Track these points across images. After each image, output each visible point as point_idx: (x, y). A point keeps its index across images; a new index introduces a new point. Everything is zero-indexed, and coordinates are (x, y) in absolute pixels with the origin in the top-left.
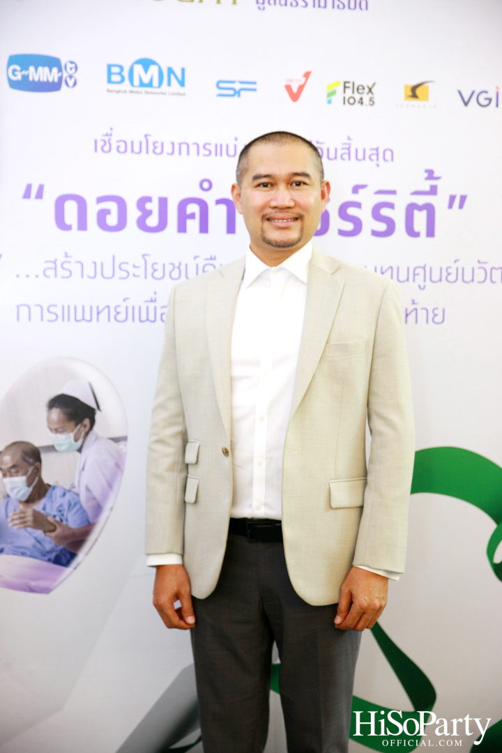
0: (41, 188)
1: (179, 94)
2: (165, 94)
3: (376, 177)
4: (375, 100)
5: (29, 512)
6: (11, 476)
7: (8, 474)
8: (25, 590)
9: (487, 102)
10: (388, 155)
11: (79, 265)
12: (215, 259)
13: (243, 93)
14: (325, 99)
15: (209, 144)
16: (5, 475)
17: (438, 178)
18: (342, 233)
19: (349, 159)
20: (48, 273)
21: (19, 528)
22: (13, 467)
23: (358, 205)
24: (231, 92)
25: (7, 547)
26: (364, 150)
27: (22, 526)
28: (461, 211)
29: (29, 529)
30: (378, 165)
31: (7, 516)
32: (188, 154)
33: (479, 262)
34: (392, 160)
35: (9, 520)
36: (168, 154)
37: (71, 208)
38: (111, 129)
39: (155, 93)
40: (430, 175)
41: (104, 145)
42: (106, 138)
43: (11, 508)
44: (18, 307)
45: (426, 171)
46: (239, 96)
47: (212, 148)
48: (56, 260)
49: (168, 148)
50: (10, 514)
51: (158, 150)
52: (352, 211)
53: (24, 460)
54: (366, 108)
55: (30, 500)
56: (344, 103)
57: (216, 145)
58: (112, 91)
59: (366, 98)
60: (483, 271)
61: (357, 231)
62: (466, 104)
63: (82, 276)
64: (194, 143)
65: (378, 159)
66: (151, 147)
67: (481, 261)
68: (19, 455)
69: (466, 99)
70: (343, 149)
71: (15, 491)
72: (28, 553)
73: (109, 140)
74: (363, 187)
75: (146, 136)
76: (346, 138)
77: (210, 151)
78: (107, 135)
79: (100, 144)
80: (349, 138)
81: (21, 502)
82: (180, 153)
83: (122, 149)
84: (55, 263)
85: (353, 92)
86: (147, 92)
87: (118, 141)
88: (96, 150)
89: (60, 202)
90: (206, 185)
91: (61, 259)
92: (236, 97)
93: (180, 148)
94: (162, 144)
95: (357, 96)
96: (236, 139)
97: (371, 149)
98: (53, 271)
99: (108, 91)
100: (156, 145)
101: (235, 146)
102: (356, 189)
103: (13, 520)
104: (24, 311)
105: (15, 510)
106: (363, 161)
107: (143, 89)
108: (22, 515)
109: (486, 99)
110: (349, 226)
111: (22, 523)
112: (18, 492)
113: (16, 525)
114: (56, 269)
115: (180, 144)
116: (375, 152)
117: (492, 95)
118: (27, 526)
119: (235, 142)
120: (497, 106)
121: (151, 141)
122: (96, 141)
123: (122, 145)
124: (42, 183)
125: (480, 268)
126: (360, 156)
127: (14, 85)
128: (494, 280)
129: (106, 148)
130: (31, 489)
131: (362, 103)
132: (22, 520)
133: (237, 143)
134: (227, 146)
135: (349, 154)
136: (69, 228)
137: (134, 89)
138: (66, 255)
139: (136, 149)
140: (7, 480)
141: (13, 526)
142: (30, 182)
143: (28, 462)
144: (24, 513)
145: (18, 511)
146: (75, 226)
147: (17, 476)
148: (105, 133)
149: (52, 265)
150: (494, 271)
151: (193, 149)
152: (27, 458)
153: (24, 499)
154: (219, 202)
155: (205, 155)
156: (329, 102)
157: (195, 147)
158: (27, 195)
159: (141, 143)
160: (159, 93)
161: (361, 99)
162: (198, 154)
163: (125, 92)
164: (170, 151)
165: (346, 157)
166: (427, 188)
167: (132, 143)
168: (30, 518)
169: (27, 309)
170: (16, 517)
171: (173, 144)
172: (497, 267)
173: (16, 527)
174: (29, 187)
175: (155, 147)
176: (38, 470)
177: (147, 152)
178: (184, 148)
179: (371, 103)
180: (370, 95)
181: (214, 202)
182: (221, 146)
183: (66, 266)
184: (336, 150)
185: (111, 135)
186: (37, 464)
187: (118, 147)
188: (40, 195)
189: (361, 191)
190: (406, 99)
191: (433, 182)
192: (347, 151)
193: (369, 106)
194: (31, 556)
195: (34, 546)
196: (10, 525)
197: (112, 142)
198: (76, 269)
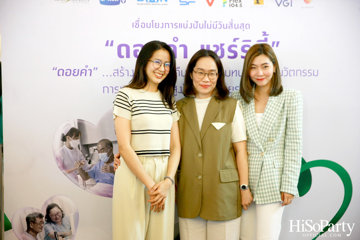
0: (112, 42)
1: (165, 4)
2: (160, 5)
3: (243, 35)
4: (242, 5)
5: (108, 166)
6: (101, 153)
7: (100, 152)
8: (107, 197)
9: (287, 4)
10: (248, 26)
11: (127, 71)
12: (179, 68)
13: (190, 3)
14: (222, 5)
15: (177, 23)
16: (99, 152)
17: (268, 35)
18: (229, 57)
19: (232, 28)
20: (115, 74)
21: (105, 173)
22: (102, 149)
23: (236, 46)
24: (185, 3)
25: (100, 180)
26: (238, 25)
27: (105, 172)
28: (277, 48)
29: (108, 173)
30: (244, 30)
31: (100, 168)
32: (169, 27)
33: (285, 68)
34: (249, 28)
35: (101, 169)
36: (161, 28)
37: (124, 49)
38: (139, 19)
39: (156, 4)
40: (265, 34)
41: (136, 25)
42: (137, 22)
43: (101, 165)
44: (104, 87)
45: (263, 32)
46: (188, 5)
47: (178, 25)
48: (118, 69)
49: (161, 25)
50: (101, 167)
51: (157, 26)
52: (233, 49)
53: (106, 146)
54: (239, 8)
55: (108, 162)
56: (230, 6)
57: (180, 24)
58: (139, 4)
59: (239, 4)
60: (286, 71)
61: (235, 56)
62: (279, 5)
63: (128, 76)
64: (171, 23)
65: (243, 28)
66: (154, 25)
67: (285, 67)
68: (104, 145)
69: (279, 4)
70: (229, 24)
71: (103, 158)
72: (108, 182)
73: (138, 23)
74: (238, 39)
75: (152, 21)
76: (231, 20)
77: (177, 26)
78: (137, 21)
79: (135, 24)
80: (232, 20)
81: (105, 163)
82: (165, 27)
83: (143, 26)
84: (117, 70)
85: (233, 2)
86: (152, 4)
87: (142, 23)
88: (133, 27)
89: (119, 47)
90: (175, 39)
91: (120, 69)
92: (187, 5)
93: (165, 25)
94: (159, 24)
95: (235, 4)
96: (187, 21)
97: (241, 24)
98: (117, 74)
99: (138, 4)
100: (156, 24)
101: (187, 24)
102: (235, 40)
103: (102, 169)
104: (106, 89)
105: (103, 166)
106: (237, 29)
107: (151, 3)
108: (106, 168)
109: (287, 3)
110: (232, 55)
111: (105, 171)
112: (104, 159)
113: (104, 171)
114: (118, 73)
115: (166, 24)
116: (242, 25)
117: (289, 1)
118: (108, 172)
119: (187, 23)
120: (291, 6)
121: (154, 22)
122: (133, 23)
123: (143, 24)
124: (112, 40)
125: (285, 70)
126: (236, 27)
127: (102, 3)
128: (291, 75)
129: (137, 26)
130: (109, 157)
131: (237, 6)
132: (106, 170)
133: (188, 23)
134: (184, 24)
135: (232, 26)
136: (123, 57)
137: (148, 3)
138: (122, 68)
139: (149, 26)
140: (100, 154)
141: (102, 172)
142: (108, 40)
143: (108, 147)
144: (107, 167)
145: (104, 166)
146: (125, 56)
147: (104, 153)
148: (137, 20)
149: (117, 71)
150: (291, 71)
151: (171, 25)
152: (107, 146)
153: (106, 162)
154: (181, 46)
155: (175, 28)
156: (224, 6)
157: (171, 24)
158: (107, 45)
159: (150, 24)
160: (157, 4)
161: (237, 4)
162: (172, 28)
163: (144, 4)
164: (162, 27)
165: (231, 27)
166: (263, 39)
167: (147, 24)
168: (109, 169)
169: (107, 88)
170: (103, 168)
171: (163, 24)
172: (292, 70)
173: (103, 172)
174: (108, 42)
175: (156, 25)
176: (112, 150)
177: (153, 27)
178: (167, 25)
179: (241, 6)
180: (240, 3)
181: (179, 46)
182: (181, 24)
183: (121, 71)
184: (227, 24)
185: (139, 21)
186: (111, 148)
187: (142, 25)
188: (112, 45)
189: (237, 40)
190: (254, 4)
191: (266, 37)
192: (231, 25)
193: (240, 7)
194: (109, 183)
195: (110, 179)
196: (101, 171)
197: (139, 23)
198: (126, 73)
